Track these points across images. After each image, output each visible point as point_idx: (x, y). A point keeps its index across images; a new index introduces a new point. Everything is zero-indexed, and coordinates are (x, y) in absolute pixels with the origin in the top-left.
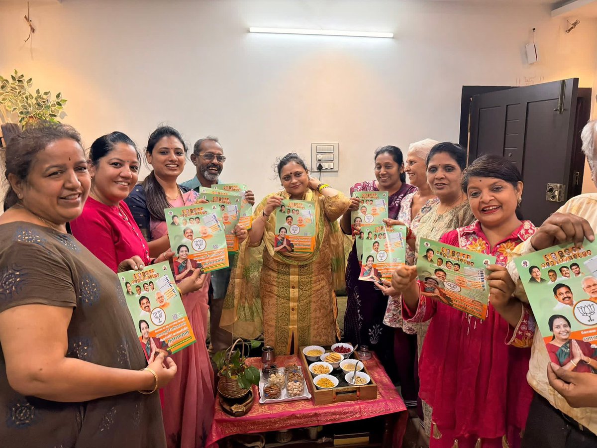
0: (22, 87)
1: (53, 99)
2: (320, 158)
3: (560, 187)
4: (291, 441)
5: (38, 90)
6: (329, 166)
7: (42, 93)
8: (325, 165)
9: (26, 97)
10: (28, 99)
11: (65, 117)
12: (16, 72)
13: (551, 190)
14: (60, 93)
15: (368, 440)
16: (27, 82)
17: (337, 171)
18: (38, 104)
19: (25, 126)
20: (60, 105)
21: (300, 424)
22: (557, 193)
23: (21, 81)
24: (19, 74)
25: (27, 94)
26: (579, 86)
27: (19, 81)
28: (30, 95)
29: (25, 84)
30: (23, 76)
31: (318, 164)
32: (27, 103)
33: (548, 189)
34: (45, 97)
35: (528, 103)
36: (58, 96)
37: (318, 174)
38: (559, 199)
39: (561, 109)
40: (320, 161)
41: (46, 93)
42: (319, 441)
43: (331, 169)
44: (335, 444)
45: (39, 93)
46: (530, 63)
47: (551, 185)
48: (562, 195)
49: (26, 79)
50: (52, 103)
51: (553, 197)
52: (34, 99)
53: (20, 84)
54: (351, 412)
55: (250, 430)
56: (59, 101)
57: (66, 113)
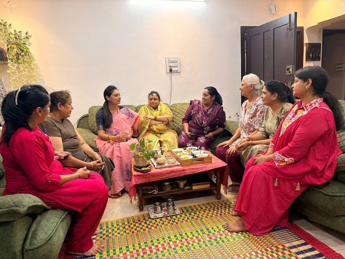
0: (6, 29)
1: (23, 35)
2: (170, 65)
3: (292, 67)
4: (171, 190)
5: (15, 30)
6: (175, 69)
7: (17, 32)
8: (174, 69)
9: (8, 34)
10: (10, 35)
11: (31, 45)
12: (2, 20)
13: (288, 69)
14: (27, 32)
15: (209, 186)
16: (9, 26)
17: (180, 72)
18: (16, 38)
19: (10, 49)
20: (28, 38)
21: (176, 175)
22: (291, 70)
23: (5, 25)
24: (4, 22)
25: (9, 32)
26: (297, 26)
27: (4, 25)
28: (11, 33)
29: (8, 27)
30: (6, 22)
31: (170, 69)
32: (10, 37)
33: (287, 69)
34: (19, 34)
35: (274, 29)
36: (26, 33)
37: (170, 74)
38: (292, 73)
39: (290, 28)
40: (171, 66)
41: (20, 32)
42: (185, 188)
43: (177, 71)
44: (193, 189)
45: (16, 32)
46: (273, 14)
47: (288, 67)
48: (294, 70)
49: (8, 24)
50: (23, 37)
51: (290, 72)
52: (13, 35)
53: (5, 27)
54: (201, 168)
55: (152, 180)
56: (27, 36)
57: (31, 43)
